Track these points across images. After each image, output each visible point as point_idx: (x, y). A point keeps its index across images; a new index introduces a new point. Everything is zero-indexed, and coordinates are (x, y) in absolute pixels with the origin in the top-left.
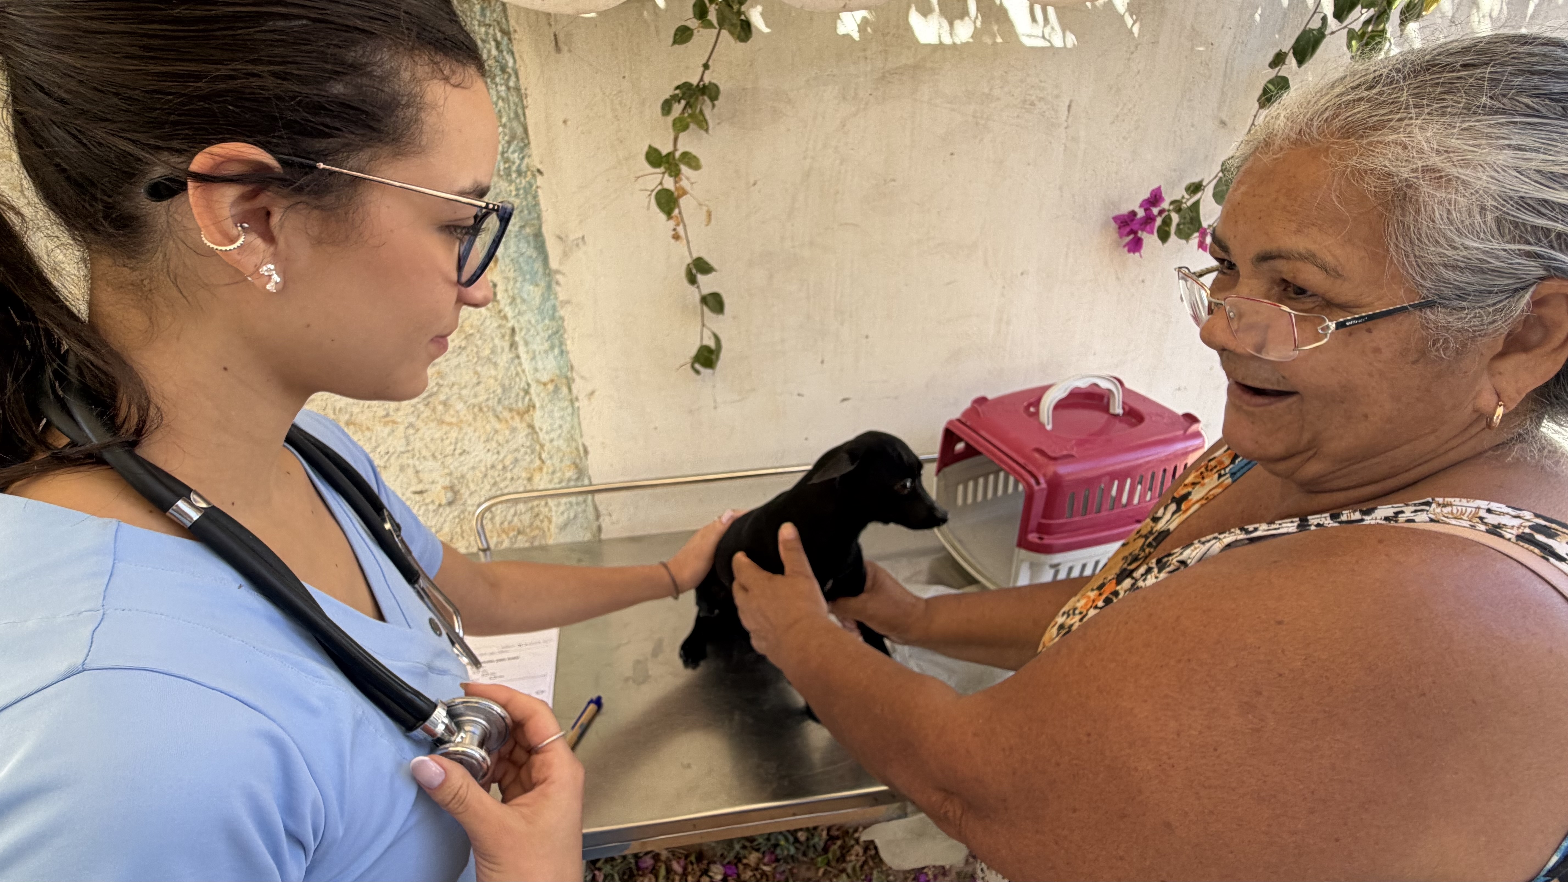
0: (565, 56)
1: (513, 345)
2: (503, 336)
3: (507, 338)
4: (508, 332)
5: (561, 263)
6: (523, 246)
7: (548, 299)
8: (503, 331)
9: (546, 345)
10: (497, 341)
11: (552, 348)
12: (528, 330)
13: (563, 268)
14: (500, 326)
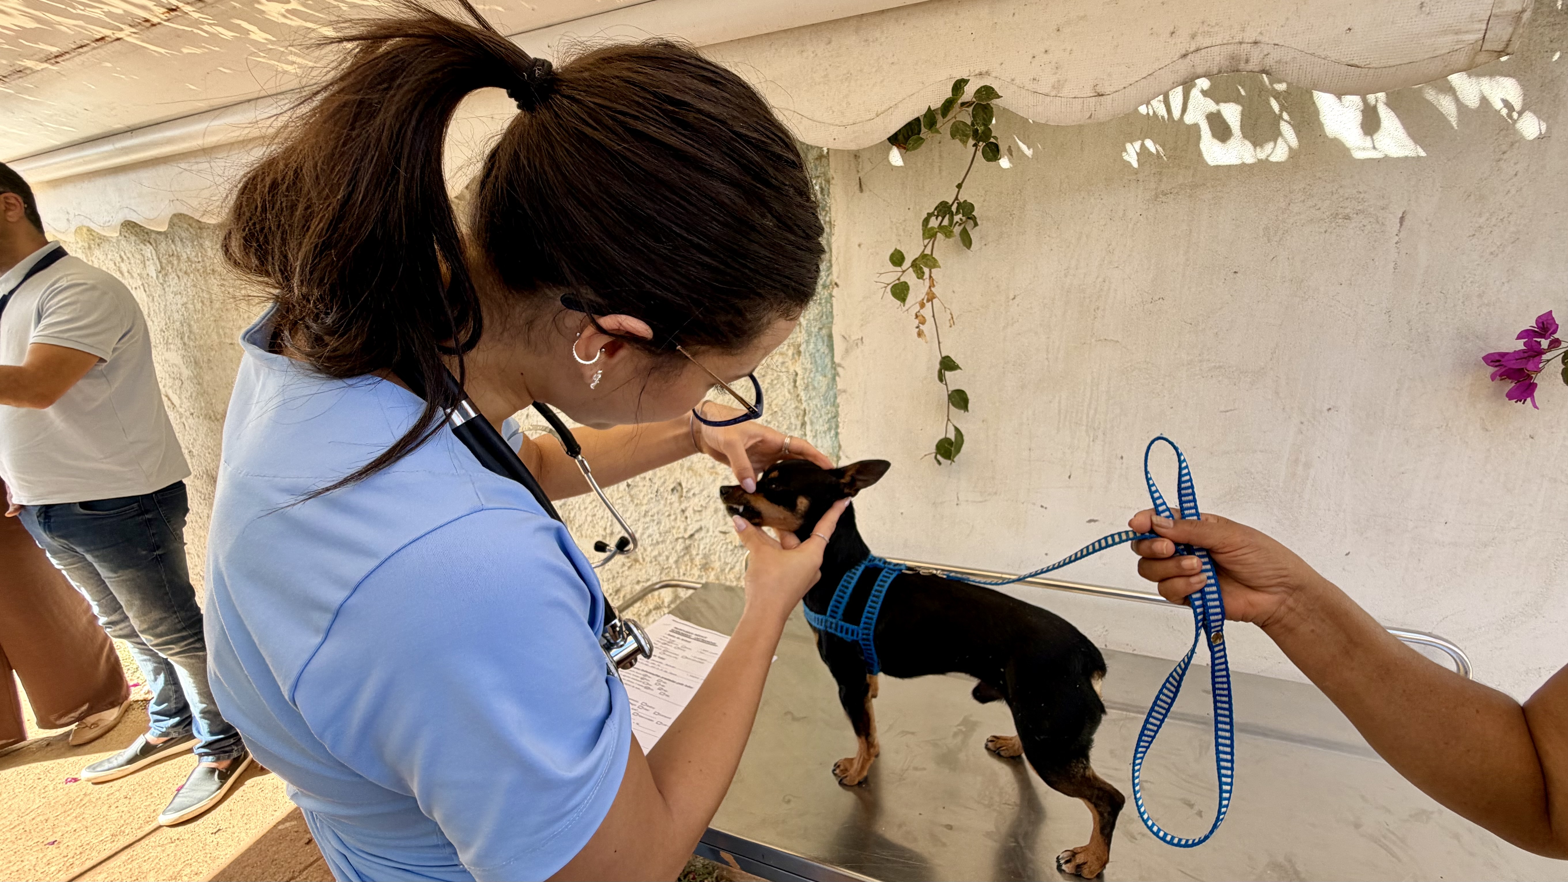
0: (866, 194)
1: (803, 424)
2: (797, 417)
3: (800, 418)
4: (802, 413)
5: (843, 358)
6: (820, 344)
7: (832, 388)
8: (798, 411)
9: (826, 426)
10: (793, 420)
11: (830, 429)
12: (815, 413)
13: (843, 363)
14: (796, 408)
